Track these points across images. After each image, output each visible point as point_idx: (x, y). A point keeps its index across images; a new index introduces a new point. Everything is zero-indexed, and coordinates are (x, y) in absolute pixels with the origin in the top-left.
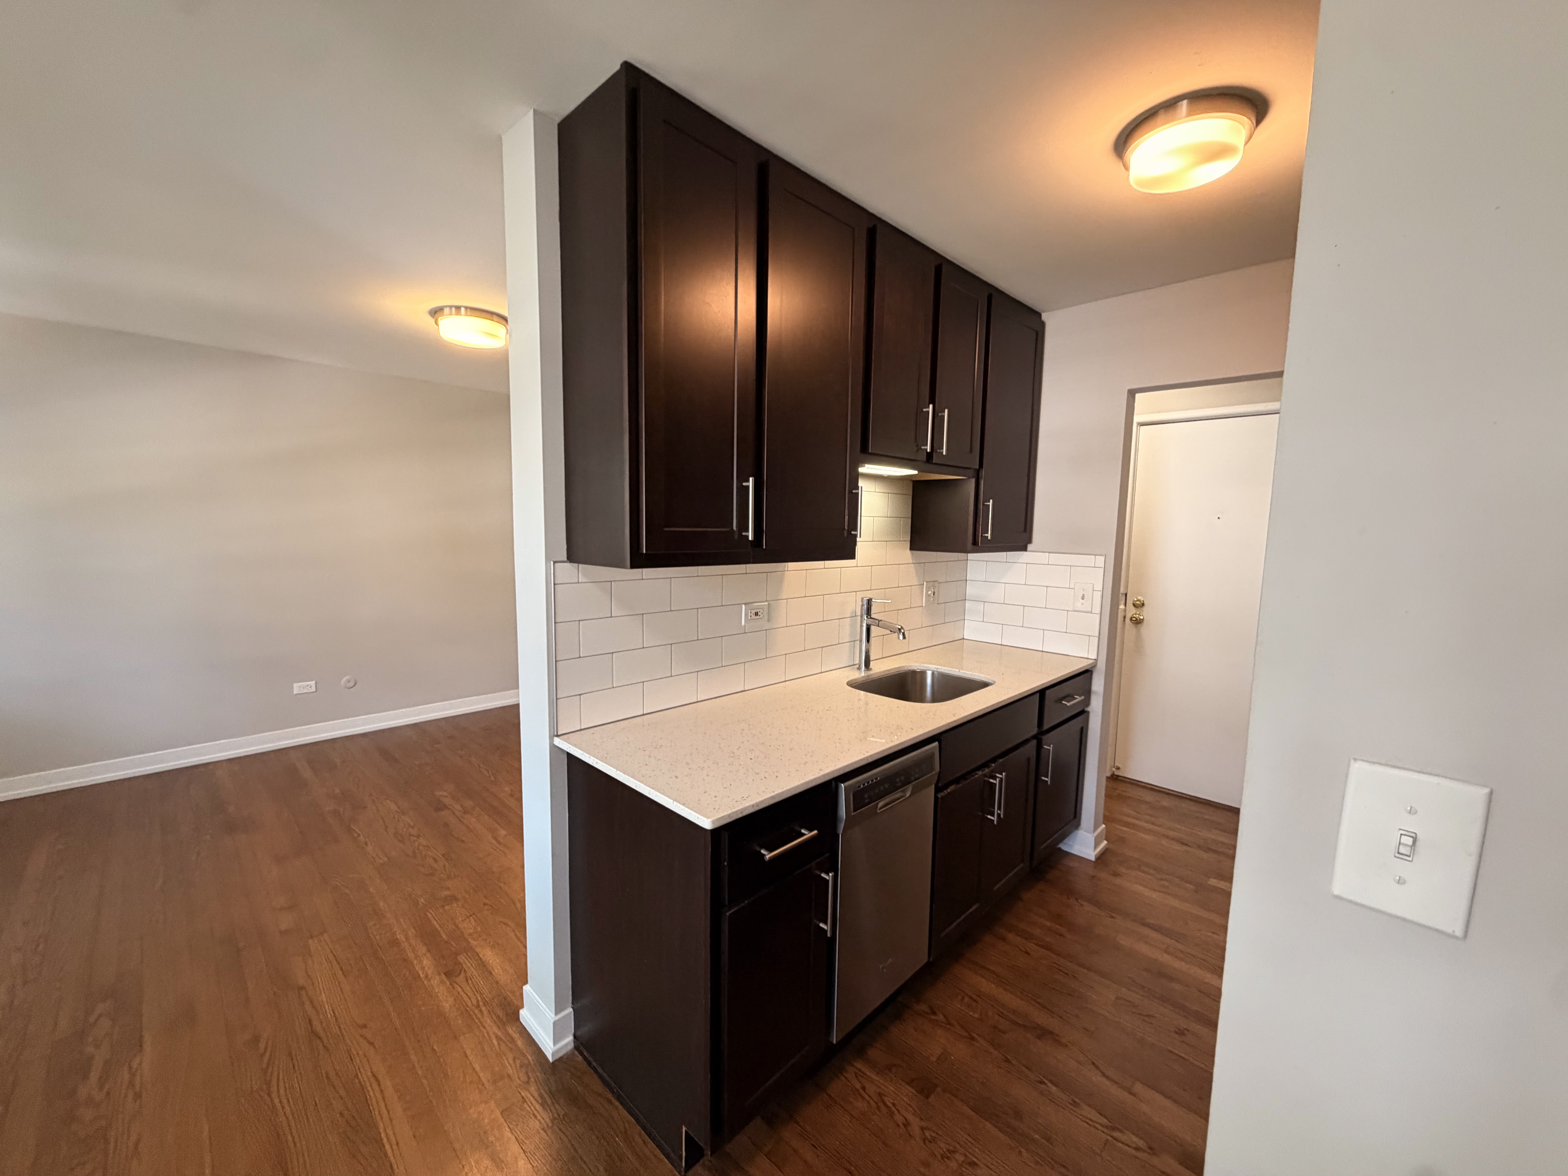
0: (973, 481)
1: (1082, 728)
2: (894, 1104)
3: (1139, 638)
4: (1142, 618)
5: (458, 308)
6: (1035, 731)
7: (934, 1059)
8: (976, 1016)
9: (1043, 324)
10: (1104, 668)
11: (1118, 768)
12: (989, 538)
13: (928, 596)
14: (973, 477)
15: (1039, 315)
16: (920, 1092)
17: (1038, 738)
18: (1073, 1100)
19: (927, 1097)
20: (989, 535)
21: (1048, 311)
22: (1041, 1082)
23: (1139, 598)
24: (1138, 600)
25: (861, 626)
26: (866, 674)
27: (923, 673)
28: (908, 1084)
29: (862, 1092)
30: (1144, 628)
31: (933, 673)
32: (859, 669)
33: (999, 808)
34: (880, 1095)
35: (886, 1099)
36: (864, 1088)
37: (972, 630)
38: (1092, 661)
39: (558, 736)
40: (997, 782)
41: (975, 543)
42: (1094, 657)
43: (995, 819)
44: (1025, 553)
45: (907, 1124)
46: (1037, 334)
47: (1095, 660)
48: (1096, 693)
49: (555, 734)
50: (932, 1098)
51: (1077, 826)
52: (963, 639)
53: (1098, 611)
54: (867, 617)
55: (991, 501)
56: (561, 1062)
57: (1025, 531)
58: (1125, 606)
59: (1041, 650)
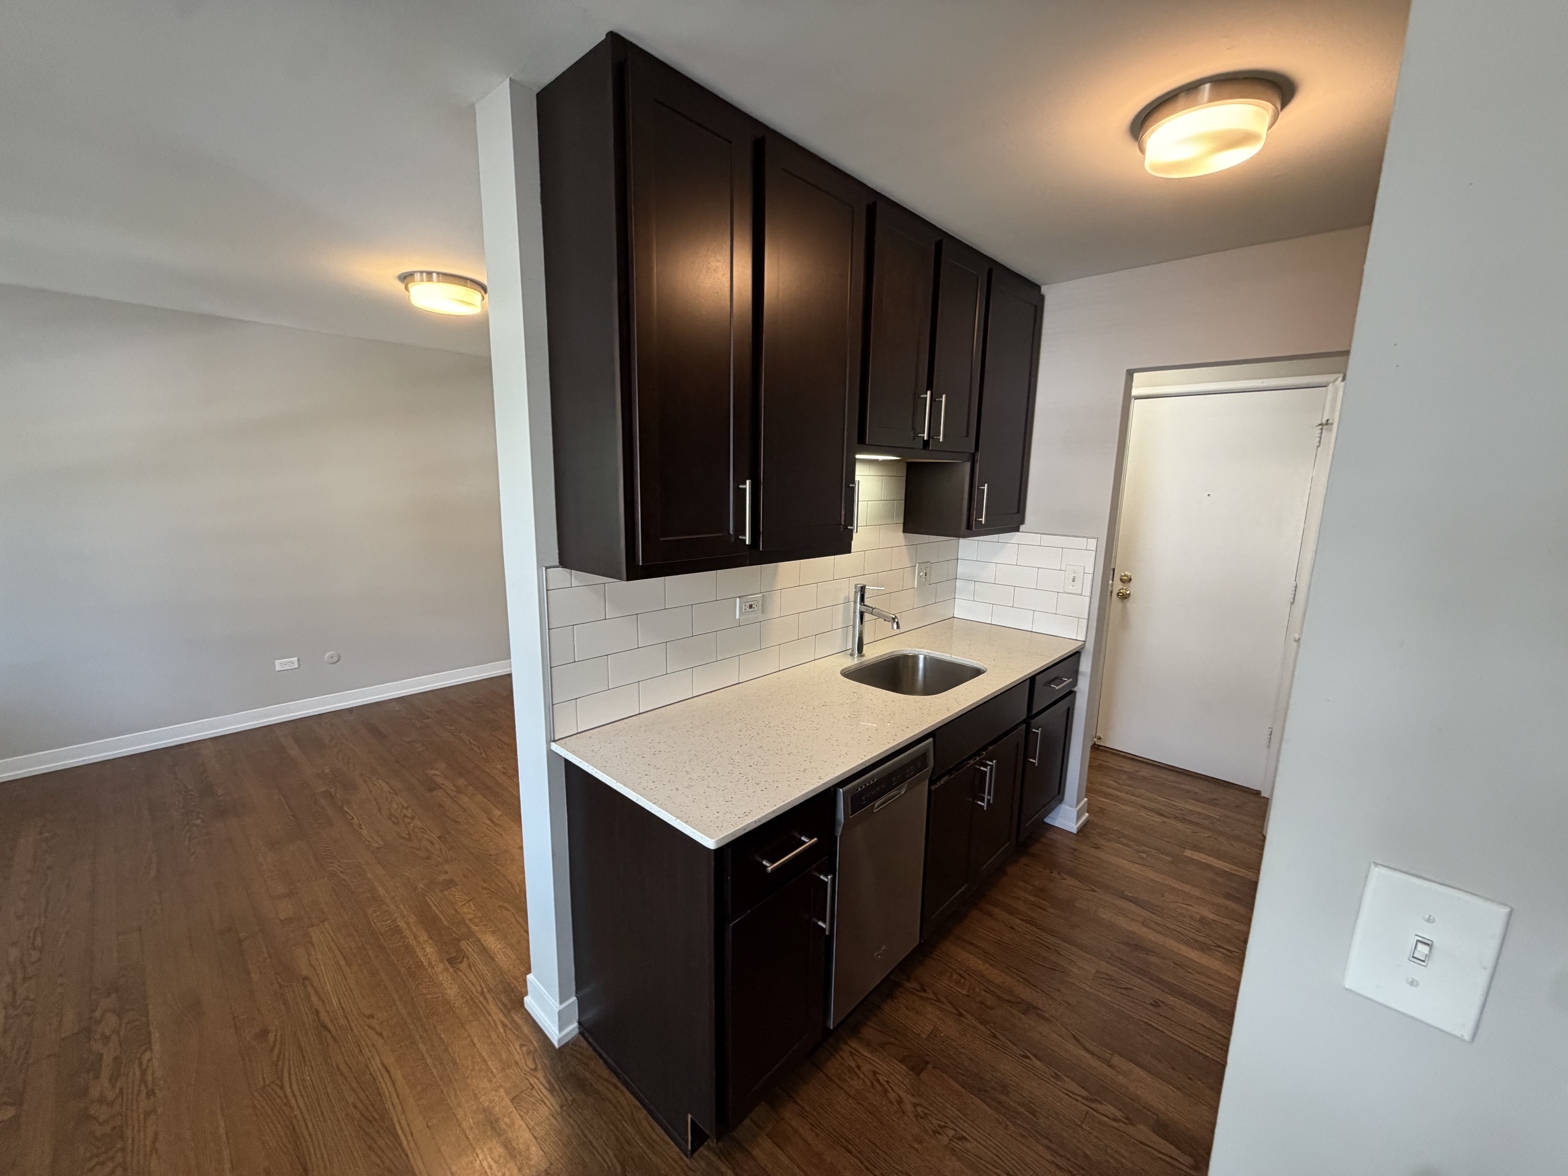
0: (968, 465)
1: (1069, 709)
2: (888, 1082)
3: (1124, 614)
4: (1128, 592)
5: (429, 274)
6: (1024, 717)
7: (924, 1036)
8: (964, 992)
9: (1042, 298)
10: (1092, 650)
11: (1100, 738)
12: (983, 523)
13: (920, 577)
14: (968, 461)
15: (1038, 287)
16: (912, 1069)
17: (1027, 722)
18: (1056, 1074)
19: (918, 1075)
20: (983, 520)
21: (1047, 284)
22: (1027, 1057)
23: (1127, 573)
24: (1125, 576)
25: (855, 613)
26: (858, 662)
27: (915, 658)
28: (900, 1061)
29: (857, 1070)
30: (1130, 604)
31: (925, 658)
32: (852, 655)
33: (989, 794)
34: (874, 1073)
35: (880, 1078)
36: (859, 1067)
37: (963, 609)
38: (1083, 643)
39: (554, 741)
40: (987, 770)
41: (969, 527)
42: (1083, 639)
43: (984, 805)
44: (1017, 533)
45: (900, 1102)
46: (1036, 307)
47: (1083, 641)
48: (1083, 674)
49: (552, 739)
50: (923, 1076)
51: (1061, 800)
52: (953, 617)
53: (1088, 594)
54: (860, 604)
55: (986, 485)
56: (568, 1047)
57: (1018, 512)
58: (1113, 581)
59: (1031, 630)
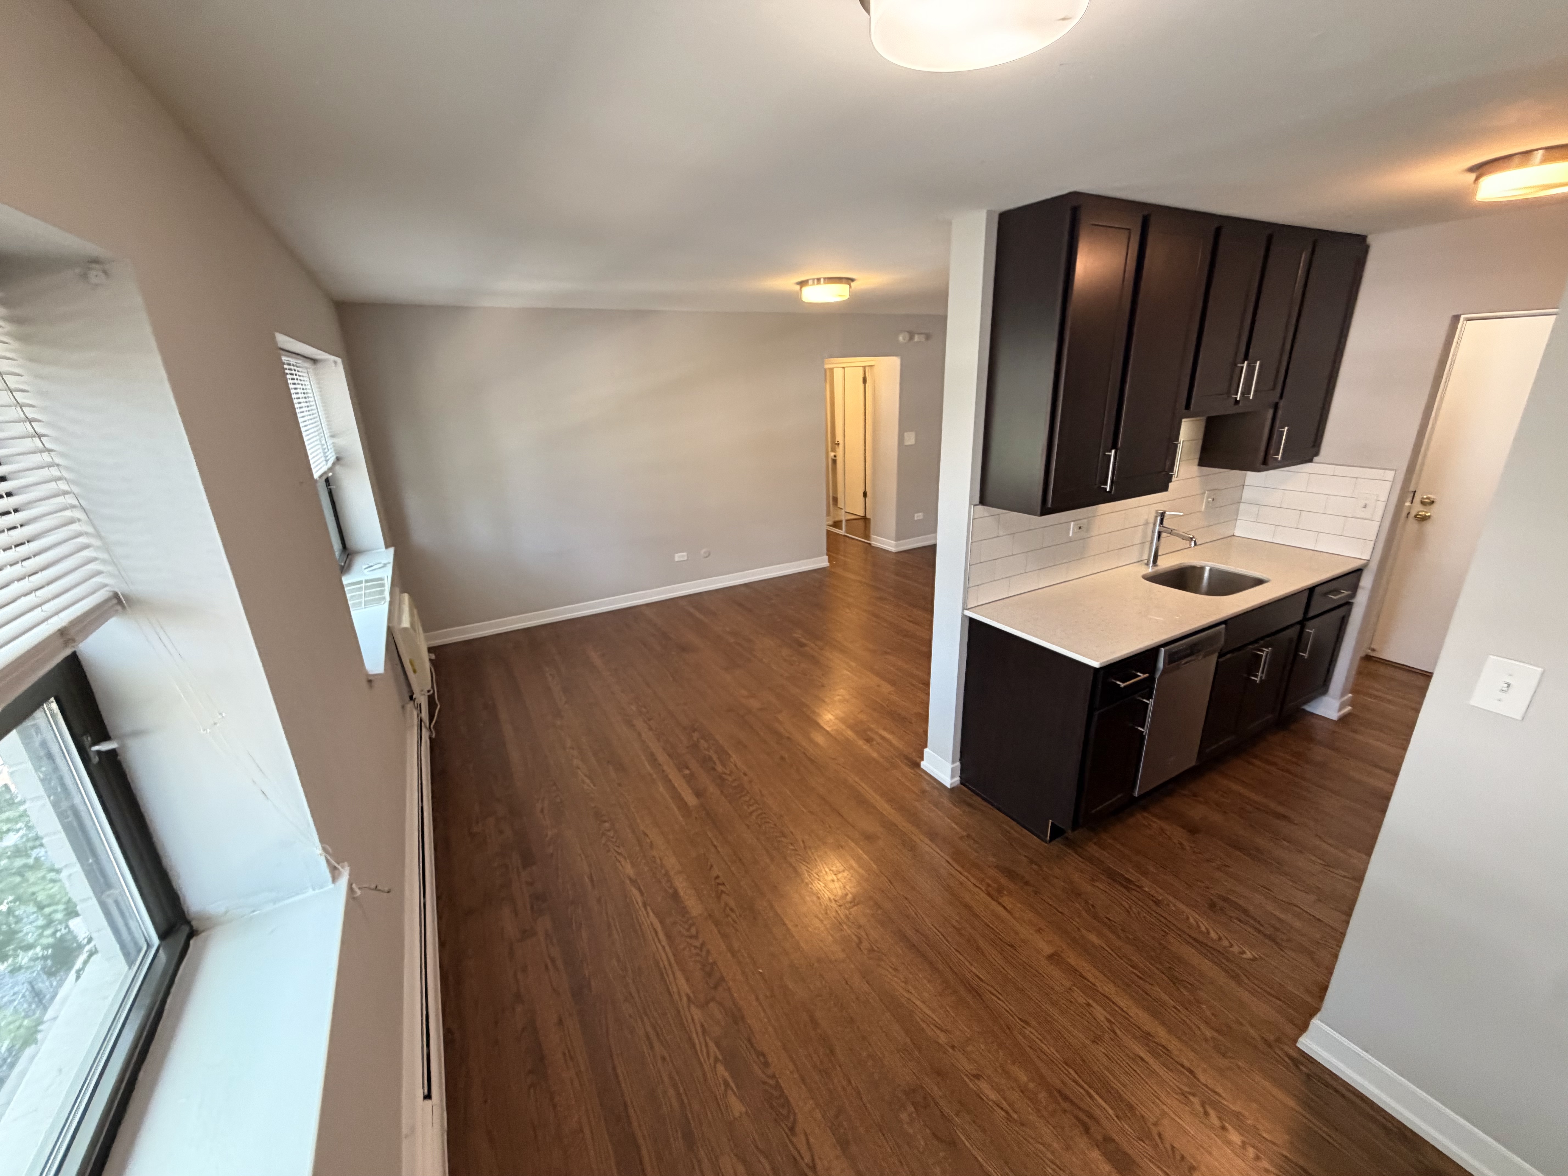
0: (1271, 413)
1: (1344, 617)
2: (1171, 834)
3: (1420, 535)
4: (1428, 515)
6: (1300, 618)
7: (1198, 818)
9: (1367, 245)
10: (1375, 568)
11: (1373, 650)
12: (1279, 458)
13: (1208, 502)
14: (1272, 408)
15: (1363, 240)
16: (1190, 832)
17: (1302, 623)
18: (1300, 850)
19: (1195, 835)
20: (1279, 456)
21: (1373, 235)
22: (1278, 840)
23: (1429, 496)
24: (1427, 498)
25: (1153, 532)
26: (1154, 570)
27: (1202, 569)
28: (1180, 827)
30: (1428, 526)
31: (1211, 570)
32: (1149, 565)
33: (1262, 673)
34: (1161, 828)
35: (1166, 832)
36: (1150, 825)
37: (1243, 528)
38: (1366, 561)
39: (967, 609)
40: (1264, 654)
41: (1263, 463)
42: (1368, 558)
43: (1258, 680)
44: (1311, 464)
45: (1181, 843)
47: (1368, 560)
48: (1363, 588)
49: (964, 609)
50: (1198, 836)
51: (1326, 691)
52: (1234, 535)
53: (1379, 518)
54: (1159, 526)
55: (1286, 427)
56: (954, 788)
57: (1314, 446)
58: (1412, 502)
59: (1313, 549)
